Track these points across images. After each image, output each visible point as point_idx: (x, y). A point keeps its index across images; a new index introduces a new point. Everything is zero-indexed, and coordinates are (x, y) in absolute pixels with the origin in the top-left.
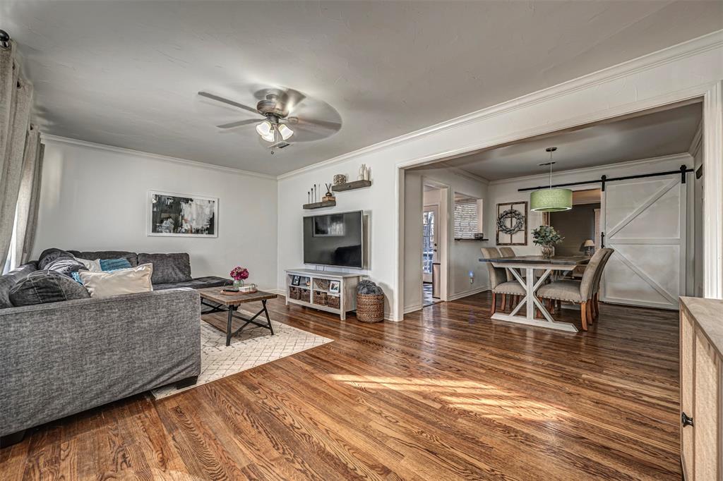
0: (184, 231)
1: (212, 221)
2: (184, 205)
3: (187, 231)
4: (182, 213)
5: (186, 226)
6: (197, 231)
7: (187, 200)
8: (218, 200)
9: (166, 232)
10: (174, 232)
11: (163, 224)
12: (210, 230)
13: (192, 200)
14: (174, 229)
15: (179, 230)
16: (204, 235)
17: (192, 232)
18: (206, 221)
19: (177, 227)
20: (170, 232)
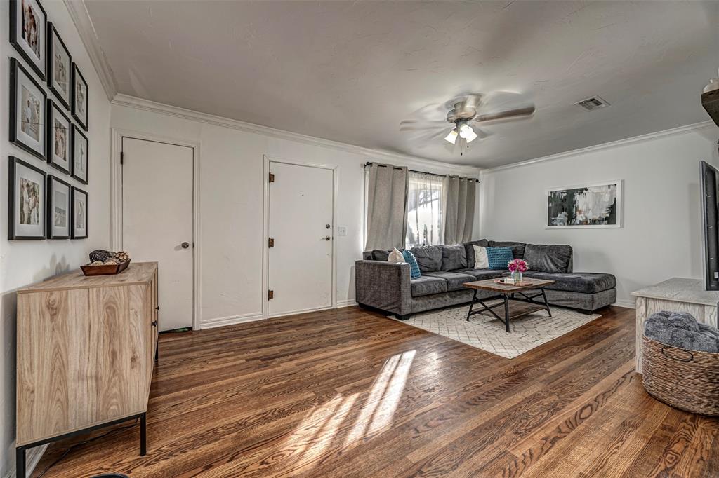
0: (578, 223)
1: (612, 209)
2: (578, 197)
3: (581, 223)
4: (576, 205)
5: (580, 218)
6: (594, 222)
7: (581, 191)
8: (623, 182)
9: (560, 225)
10: (568, 224)
11: (558, 218)
12: (611, 218)
13: (586, 189)
14: (568, 222)
15: (573, 222)
16: (603, 226)
17: (587, 223)
18: (605, 209)
19: (571, 219)
20: (564, 224)
